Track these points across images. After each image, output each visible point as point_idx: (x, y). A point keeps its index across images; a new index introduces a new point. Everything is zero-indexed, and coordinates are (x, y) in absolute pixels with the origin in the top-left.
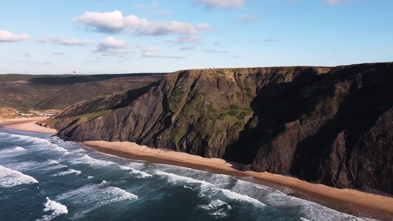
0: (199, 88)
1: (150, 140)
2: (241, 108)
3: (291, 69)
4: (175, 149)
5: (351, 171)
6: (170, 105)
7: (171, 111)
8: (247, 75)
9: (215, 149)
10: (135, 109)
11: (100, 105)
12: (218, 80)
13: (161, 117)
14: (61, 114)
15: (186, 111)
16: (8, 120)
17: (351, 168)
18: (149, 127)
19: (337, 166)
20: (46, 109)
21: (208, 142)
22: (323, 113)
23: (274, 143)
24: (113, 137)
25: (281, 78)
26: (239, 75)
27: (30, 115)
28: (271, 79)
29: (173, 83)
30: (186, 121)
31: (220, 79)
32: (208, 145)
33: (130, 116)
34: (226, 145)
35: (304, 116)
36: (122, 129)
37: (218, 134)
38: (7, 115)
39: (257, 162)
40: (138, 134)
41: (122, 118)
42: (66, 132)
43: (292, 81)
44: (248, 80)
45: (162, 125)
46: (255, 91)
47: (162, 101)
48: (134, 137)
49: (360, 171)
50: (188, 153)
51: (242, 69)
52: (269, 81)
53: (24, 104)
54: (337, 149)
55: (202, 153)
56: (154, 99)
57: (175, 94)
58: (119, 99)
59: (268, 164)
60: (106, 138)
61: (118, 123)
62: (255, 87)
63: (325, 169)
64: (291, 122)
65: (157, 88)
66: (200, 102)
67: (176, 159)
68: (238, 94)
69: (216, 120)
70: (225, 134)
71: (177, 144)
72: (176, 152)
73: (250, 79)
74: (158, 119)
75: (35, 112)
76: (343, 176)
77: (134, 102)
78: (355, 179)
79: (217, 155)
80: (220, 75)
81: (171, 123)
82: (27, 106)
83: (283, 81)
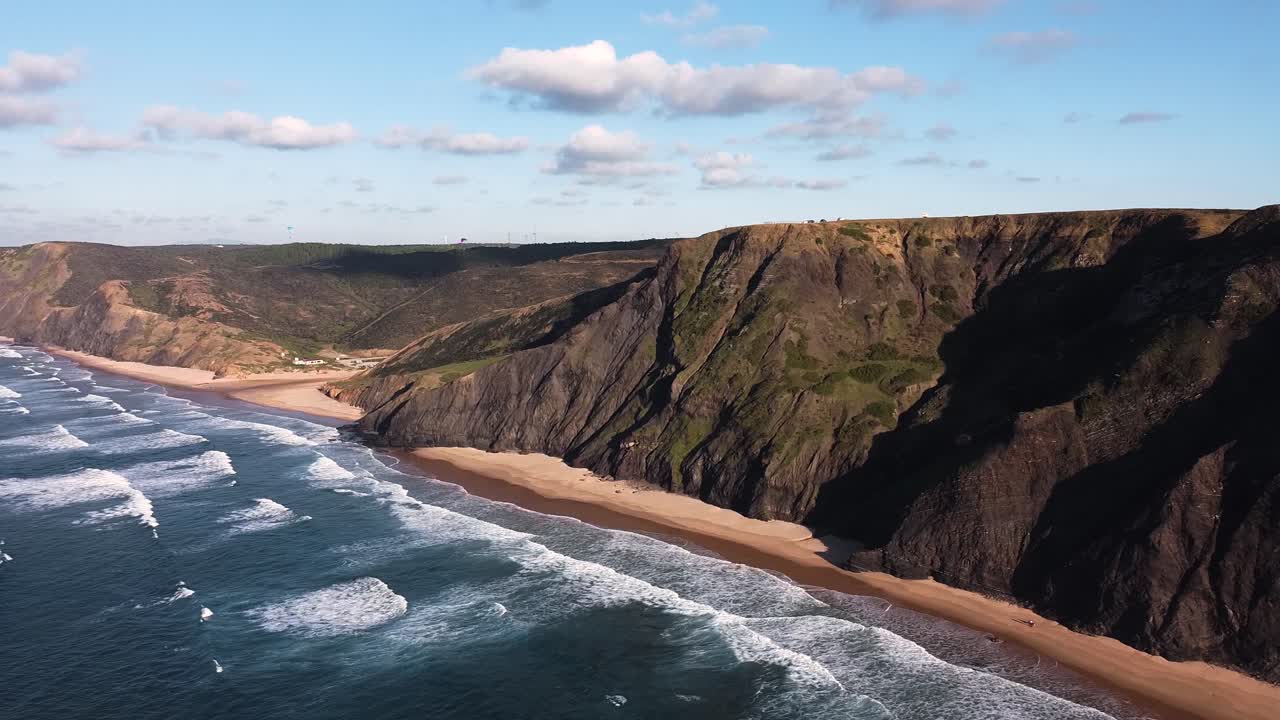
0: (772, 285)
1: (600, 452)
2: (905, 357)
3: (1108, 219)
4: (666, 484)
5: (1227, 599)
6: (677, 340)
7: (676, 362)
8: (953, 241)
9: (786, 489)
10: (573, 353)
11: (494, 339)
12: (841, 259)
13: (645, 381)
14: (388, 363)
15: (719, 361)
16: (253, 377)
17: (1228, 586)
18: (607, 410)
19: (1176, 577)
20: (363, 349)
21: (767, 466)
22: (1165, 380)
23: (968, 478)
24: (501, 437)
25: (1064, 251)
26: (921, 241)
27: (316, 362)
28: (1030, 257)
29: (699, 270)
30: (714, 396)
31: (848, 255)
32: (763, 475)
33: (554, 373)
34: (825, 480)
35: (1094, 389)
36: (528, 413)
37: (804, 440)
38: (254, 362)
39: (901, 542)
40: (572, 432)
41: (533, 379)
42: (378, 418)
43: (1103, 263)
44: (948, 260)
45: (645, 407)
46: (971, 298)
47: (657, 326)
48: (561, 443)
49: (1260, 603)
50: (705, 498)
51: (935, 220)
52: (1023, 263)
53: (313, 331)
54: (1183, 514)
55: (744, 503)
56: (636, 320)
57: (698, 305)
58: (549, 318)
59: (939, 551)
60: (481, 440)
61: (519, 396)
62: (974, 284)
63: (1129, 583)
64: (1041, 408)
65: (645, 288)
66: (768, 333)
67: (658, 517)
68: (905, 308)
69: (806, 393)
70: (828, 441)
71: (675, 470)
72: (671, 496)
73: (957, 255)
74: (637, 385)
75: (332, 354)
76: (1193, 615)
77: (573, 329)
78: (1237, 628)
79: (788, 512)
80: (851, 242)
81: (668, 399)
82: (319, 337)
83: (1072, 262)
